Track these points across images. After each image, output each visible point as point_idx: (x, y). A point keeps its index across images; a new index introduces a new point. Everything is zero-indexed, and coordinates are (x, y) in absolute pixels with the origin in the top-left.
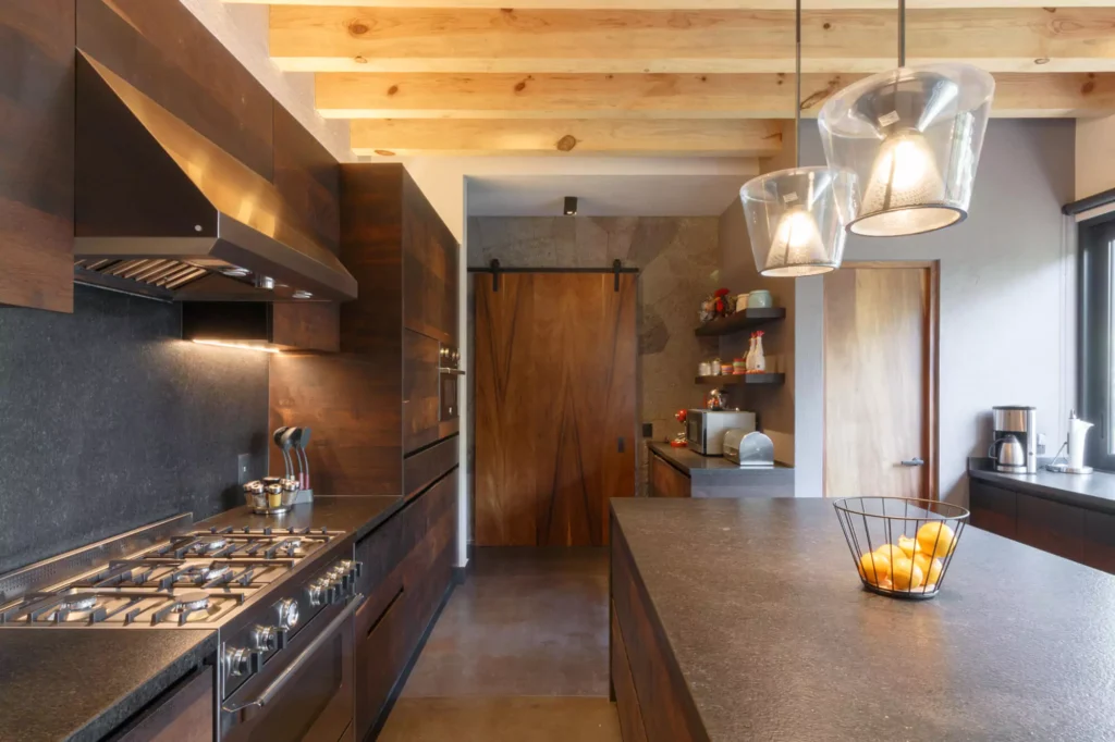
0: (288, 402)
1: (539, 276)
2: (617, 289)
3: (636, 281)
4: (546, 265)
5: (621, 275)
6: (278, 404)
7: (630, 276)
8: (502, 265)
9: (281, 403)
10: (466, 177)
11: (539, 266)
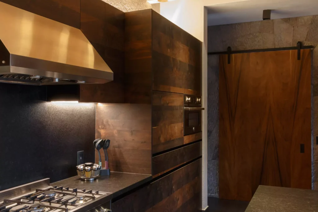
0: (103, 127)
1: (252, 54)
2: (299, 58)
3: (311, 52)
4: (257, 47)
5: (302, 50)
6: (99, 128)
7: (308, 50)
8: (233, 49)
9: (100, 127)
10: (205, 7)
11: (253, 48)
